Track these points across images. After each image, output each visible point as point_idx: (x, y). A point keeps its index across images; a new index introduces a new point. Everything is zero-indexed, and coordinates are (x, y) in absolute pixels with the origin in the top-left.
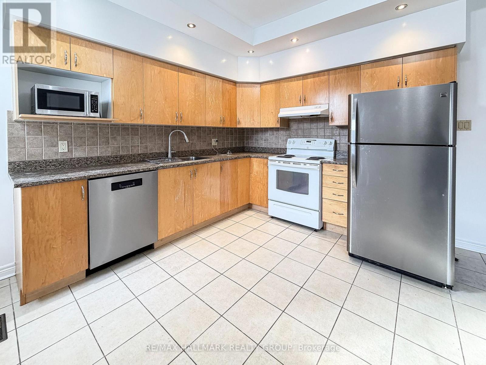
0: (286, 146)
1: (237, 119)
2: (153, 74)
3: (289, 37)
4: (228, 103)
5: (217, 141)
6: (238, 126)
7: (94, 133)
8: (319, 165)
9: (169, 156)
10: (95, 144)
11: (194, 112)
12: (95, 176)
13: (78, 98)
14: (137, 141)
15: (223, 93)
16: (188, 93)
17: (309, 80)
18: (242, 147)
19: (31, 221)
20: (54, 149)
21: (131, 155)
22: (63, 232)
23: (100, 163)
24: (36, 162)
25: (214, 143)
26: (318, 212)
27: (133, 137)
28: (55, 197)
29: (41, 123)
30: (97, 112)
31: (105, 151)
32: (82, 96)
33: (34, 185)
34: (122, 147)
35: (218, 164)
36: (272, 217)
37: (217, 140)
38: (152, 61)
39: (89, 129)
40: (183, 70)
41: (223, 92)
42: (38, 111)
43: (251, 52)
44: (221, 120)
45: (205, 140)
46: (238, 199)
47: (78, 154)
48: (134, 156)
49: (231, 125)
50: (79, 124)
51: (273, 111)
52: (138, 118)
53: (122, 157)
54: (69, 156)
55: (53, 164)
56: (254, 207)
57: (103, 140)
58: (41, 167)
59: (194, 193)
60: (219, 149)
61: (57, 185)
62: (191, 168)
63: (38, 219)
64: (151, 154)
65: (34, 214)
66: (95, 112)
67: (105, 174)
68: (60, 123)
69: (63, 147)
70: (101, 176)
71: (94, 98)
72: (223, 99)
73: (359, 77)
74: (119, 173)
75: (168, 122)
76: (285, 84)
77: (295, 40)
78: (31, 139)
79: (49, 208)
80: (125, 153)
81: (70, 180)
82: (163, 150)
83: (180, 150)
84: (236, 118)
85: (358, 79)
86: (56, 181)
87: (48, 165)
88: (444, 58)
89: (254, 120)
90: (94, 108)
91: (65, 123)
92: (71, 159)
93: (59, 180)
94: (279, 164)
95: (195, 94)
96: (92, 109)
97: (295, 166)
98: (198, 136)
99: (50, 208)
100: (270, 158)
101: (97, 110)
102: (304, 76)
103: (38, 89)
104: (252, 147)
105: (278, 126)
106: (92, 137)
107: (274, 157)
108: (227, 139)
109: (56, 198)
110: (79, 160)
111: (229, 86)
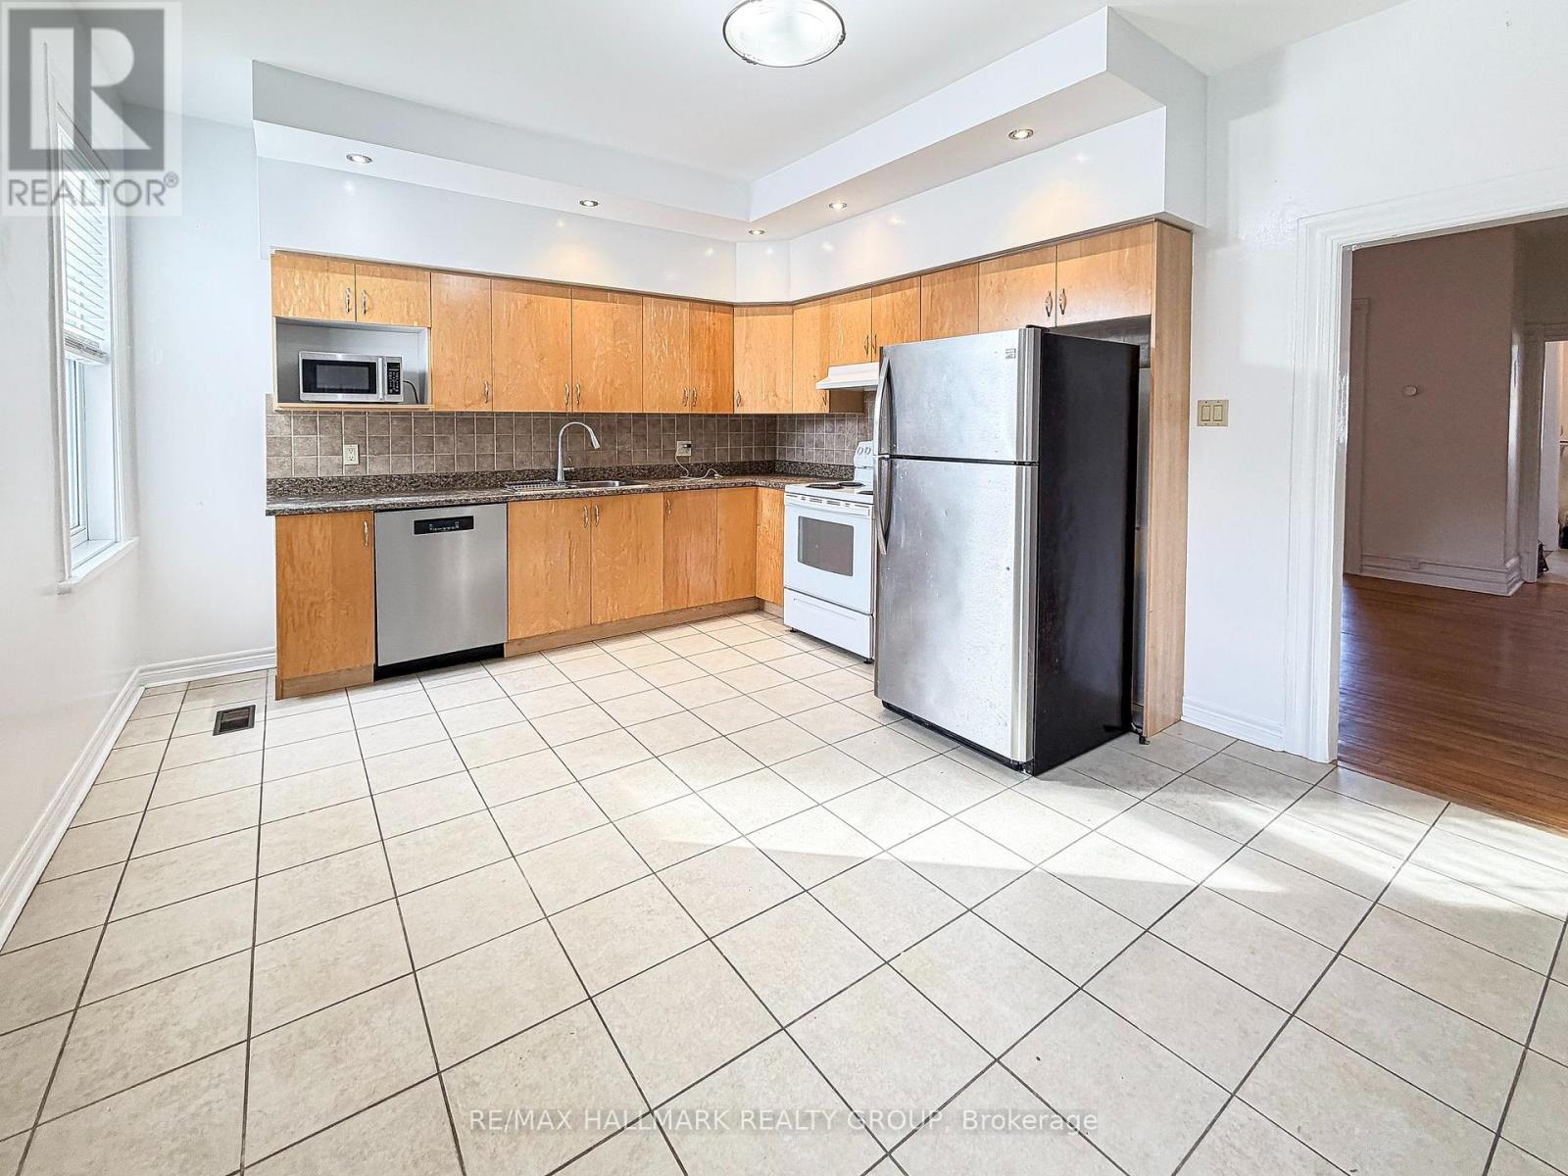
0: (852, 461)
1: (735, 392)
2: (512, 311)
3: (824, 197)
4: (708, 356)
5: (689, 446)
6: (738, 411)
7: (404, 429)
8: (871, 506)
9: (559, 478)
10: (405, 450)
11: (612, 382)
12: (385, 505)
13: (366, 369)
14: (489, 445)
15: (693, 335)
16: (596, 342)
17: (885, 299)
18: (769, 461)
19: (288, 568)
20: (336, 459)
21: (477, 473)
22: (334, 594)
23: (415, 487)
24: (308, 481)
25: (681, 450)
26: (868, 618)
27: (481, 437)
28: (323, 535)
29: (315, 413)
30: (399, 393)
31: (425, 464)
32: (371, 367)
33: (292, 513)
34: (458, 457)
35: (660, 498)
36: (793, 631)
37: (690, 442)
38: (511, 284)
39: (395, 423)
40: (583, 293)
41: (692, 330)
42: (304, 396)
43: (757, 233)
44: (685, 398)
45: (657, 444)
46: (718, 583)
47: (376, 468)
48: (482, 475)
49: (715, 407)
50: (378, 413)
51: (816, 375)
52: (480, 400)
53: (458, 477)
54: (360, 472)
55: (334, 485)
56: (768, 607)
57: (422, 443)
58: (314, 489)
59: (593, 554)
60: (696, 465)
61: (326, 518)
62: (586, 504)
63: (298, 568)
64: (519, 472)
65: (292, 558)
66: (394, 393)
67: (403, 504)
68: (346, 413)
69: (350, 455)
70: (396, 507)
71: (394, 367)
72: (692, 347)
73: (975, 289)
74: (428, 503)
75: (548, 406)
76: (838, 308)
77: (838, 206)
78: (300, 441)
79: (313, 552)
80: (464, 470)
81: (344, 510)
82: (547, 465)
83: (591, 465)
84: (731, 390)
85: (974, 297)
86: (322, 511)
87: (327, 487)
88: (1134, 248)
89: (776, 395)
90: (393, 387)
91: (355, 413)
92: (363, 478)
93: (329, 508)
94: (802, 503)
95: (615, 341)
96: (389, 388)
97: (830, 509)
98: (635, 435)
99: (316, 552)
100: (788, 488)
101: (399, 389)
102: (874, 288)
103: (303, 360)
104: (790, 463)
105: (826, 410)
106: (402, 437)
107: (801, 488)
108: (722, 442)
109: (325, 538)
110: (377, 478)
111: (707, 317)
